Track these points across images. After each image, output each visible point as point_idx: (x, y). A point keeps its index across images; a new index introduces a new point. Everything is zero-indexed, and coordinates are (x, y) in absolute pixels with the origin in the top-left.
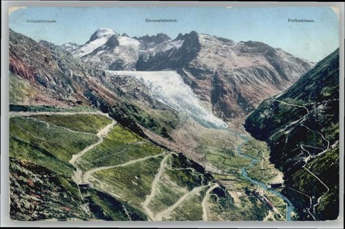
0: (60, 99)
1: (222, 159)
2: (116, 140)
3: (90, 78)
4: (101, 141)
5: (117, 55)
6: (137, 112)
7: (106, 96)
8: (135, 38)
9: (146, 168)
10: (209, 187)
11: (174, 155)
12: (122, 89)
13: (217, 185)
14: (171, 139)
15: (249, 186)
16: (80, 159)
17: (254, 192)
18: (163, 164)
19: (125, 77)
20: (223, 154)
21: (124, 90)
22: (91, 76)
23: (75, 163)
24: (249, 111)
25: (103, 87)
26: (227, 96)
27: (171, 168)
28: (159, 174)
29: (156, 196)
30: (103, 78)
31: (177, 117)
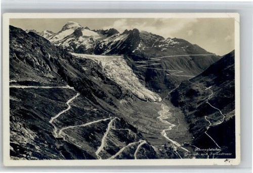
0: (43, 76)
1: (150, 122)
2: (79, 107)
3: (62, 60)
4: (69, 107)
5: (81, 42)
6: (93, 86)
7: (73, 74)
8: (94, 31)
9: (98, 127)
10: (140, 143)
11: (117, 119)
12: (83, 68)
13: (145, 142)
14: (115, 107)
15: (167, 143)
16: (56, 120)
17: (170, 148)
18: (110, 125)
19: (86, 59)
20: (151, 119)
21: (85, 69)
22: (63, 58)
23: (53, 122)
24: (172, 89)
25: (71, 67)
26: (156, 77)
27: (115, 129)
28: (107, 133)
29: (104, 148)
30: (71, 60)
31: (120, 90)
